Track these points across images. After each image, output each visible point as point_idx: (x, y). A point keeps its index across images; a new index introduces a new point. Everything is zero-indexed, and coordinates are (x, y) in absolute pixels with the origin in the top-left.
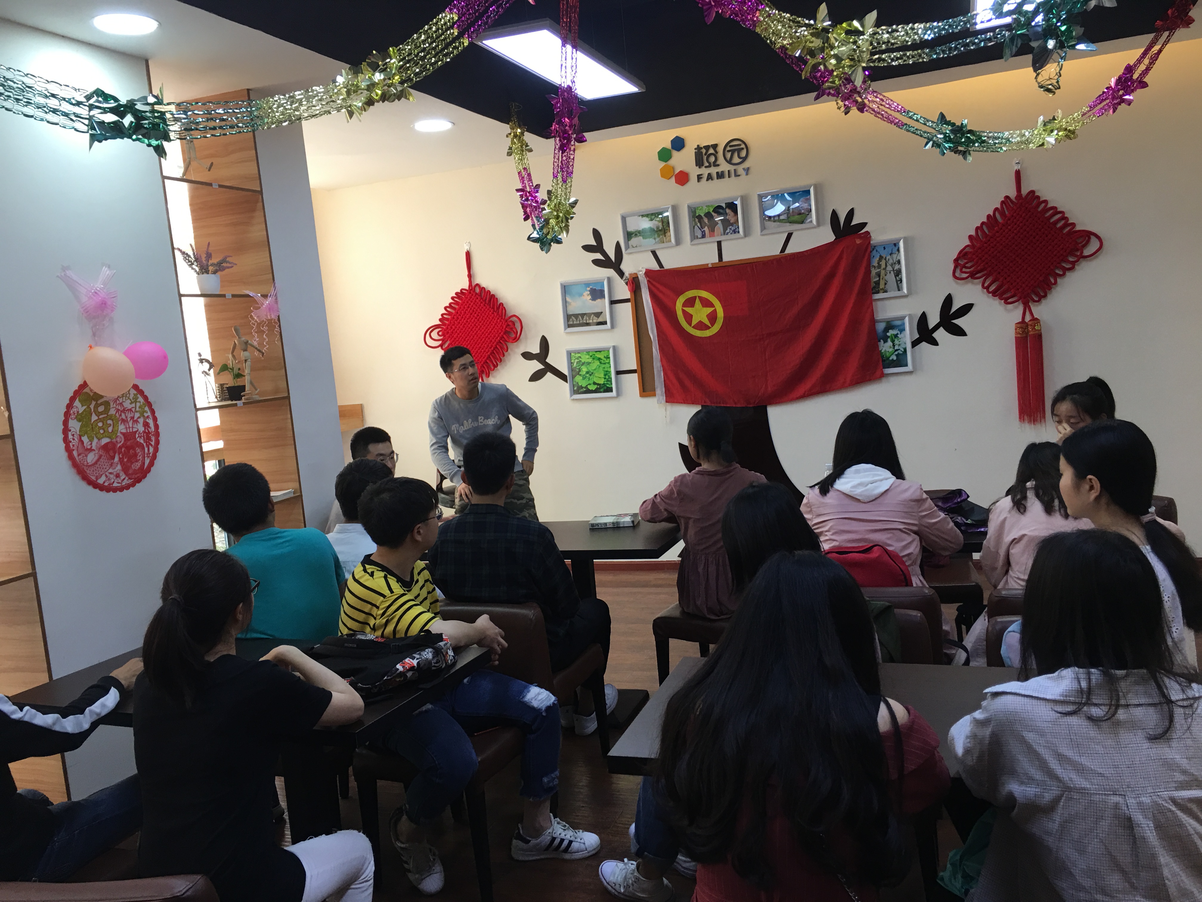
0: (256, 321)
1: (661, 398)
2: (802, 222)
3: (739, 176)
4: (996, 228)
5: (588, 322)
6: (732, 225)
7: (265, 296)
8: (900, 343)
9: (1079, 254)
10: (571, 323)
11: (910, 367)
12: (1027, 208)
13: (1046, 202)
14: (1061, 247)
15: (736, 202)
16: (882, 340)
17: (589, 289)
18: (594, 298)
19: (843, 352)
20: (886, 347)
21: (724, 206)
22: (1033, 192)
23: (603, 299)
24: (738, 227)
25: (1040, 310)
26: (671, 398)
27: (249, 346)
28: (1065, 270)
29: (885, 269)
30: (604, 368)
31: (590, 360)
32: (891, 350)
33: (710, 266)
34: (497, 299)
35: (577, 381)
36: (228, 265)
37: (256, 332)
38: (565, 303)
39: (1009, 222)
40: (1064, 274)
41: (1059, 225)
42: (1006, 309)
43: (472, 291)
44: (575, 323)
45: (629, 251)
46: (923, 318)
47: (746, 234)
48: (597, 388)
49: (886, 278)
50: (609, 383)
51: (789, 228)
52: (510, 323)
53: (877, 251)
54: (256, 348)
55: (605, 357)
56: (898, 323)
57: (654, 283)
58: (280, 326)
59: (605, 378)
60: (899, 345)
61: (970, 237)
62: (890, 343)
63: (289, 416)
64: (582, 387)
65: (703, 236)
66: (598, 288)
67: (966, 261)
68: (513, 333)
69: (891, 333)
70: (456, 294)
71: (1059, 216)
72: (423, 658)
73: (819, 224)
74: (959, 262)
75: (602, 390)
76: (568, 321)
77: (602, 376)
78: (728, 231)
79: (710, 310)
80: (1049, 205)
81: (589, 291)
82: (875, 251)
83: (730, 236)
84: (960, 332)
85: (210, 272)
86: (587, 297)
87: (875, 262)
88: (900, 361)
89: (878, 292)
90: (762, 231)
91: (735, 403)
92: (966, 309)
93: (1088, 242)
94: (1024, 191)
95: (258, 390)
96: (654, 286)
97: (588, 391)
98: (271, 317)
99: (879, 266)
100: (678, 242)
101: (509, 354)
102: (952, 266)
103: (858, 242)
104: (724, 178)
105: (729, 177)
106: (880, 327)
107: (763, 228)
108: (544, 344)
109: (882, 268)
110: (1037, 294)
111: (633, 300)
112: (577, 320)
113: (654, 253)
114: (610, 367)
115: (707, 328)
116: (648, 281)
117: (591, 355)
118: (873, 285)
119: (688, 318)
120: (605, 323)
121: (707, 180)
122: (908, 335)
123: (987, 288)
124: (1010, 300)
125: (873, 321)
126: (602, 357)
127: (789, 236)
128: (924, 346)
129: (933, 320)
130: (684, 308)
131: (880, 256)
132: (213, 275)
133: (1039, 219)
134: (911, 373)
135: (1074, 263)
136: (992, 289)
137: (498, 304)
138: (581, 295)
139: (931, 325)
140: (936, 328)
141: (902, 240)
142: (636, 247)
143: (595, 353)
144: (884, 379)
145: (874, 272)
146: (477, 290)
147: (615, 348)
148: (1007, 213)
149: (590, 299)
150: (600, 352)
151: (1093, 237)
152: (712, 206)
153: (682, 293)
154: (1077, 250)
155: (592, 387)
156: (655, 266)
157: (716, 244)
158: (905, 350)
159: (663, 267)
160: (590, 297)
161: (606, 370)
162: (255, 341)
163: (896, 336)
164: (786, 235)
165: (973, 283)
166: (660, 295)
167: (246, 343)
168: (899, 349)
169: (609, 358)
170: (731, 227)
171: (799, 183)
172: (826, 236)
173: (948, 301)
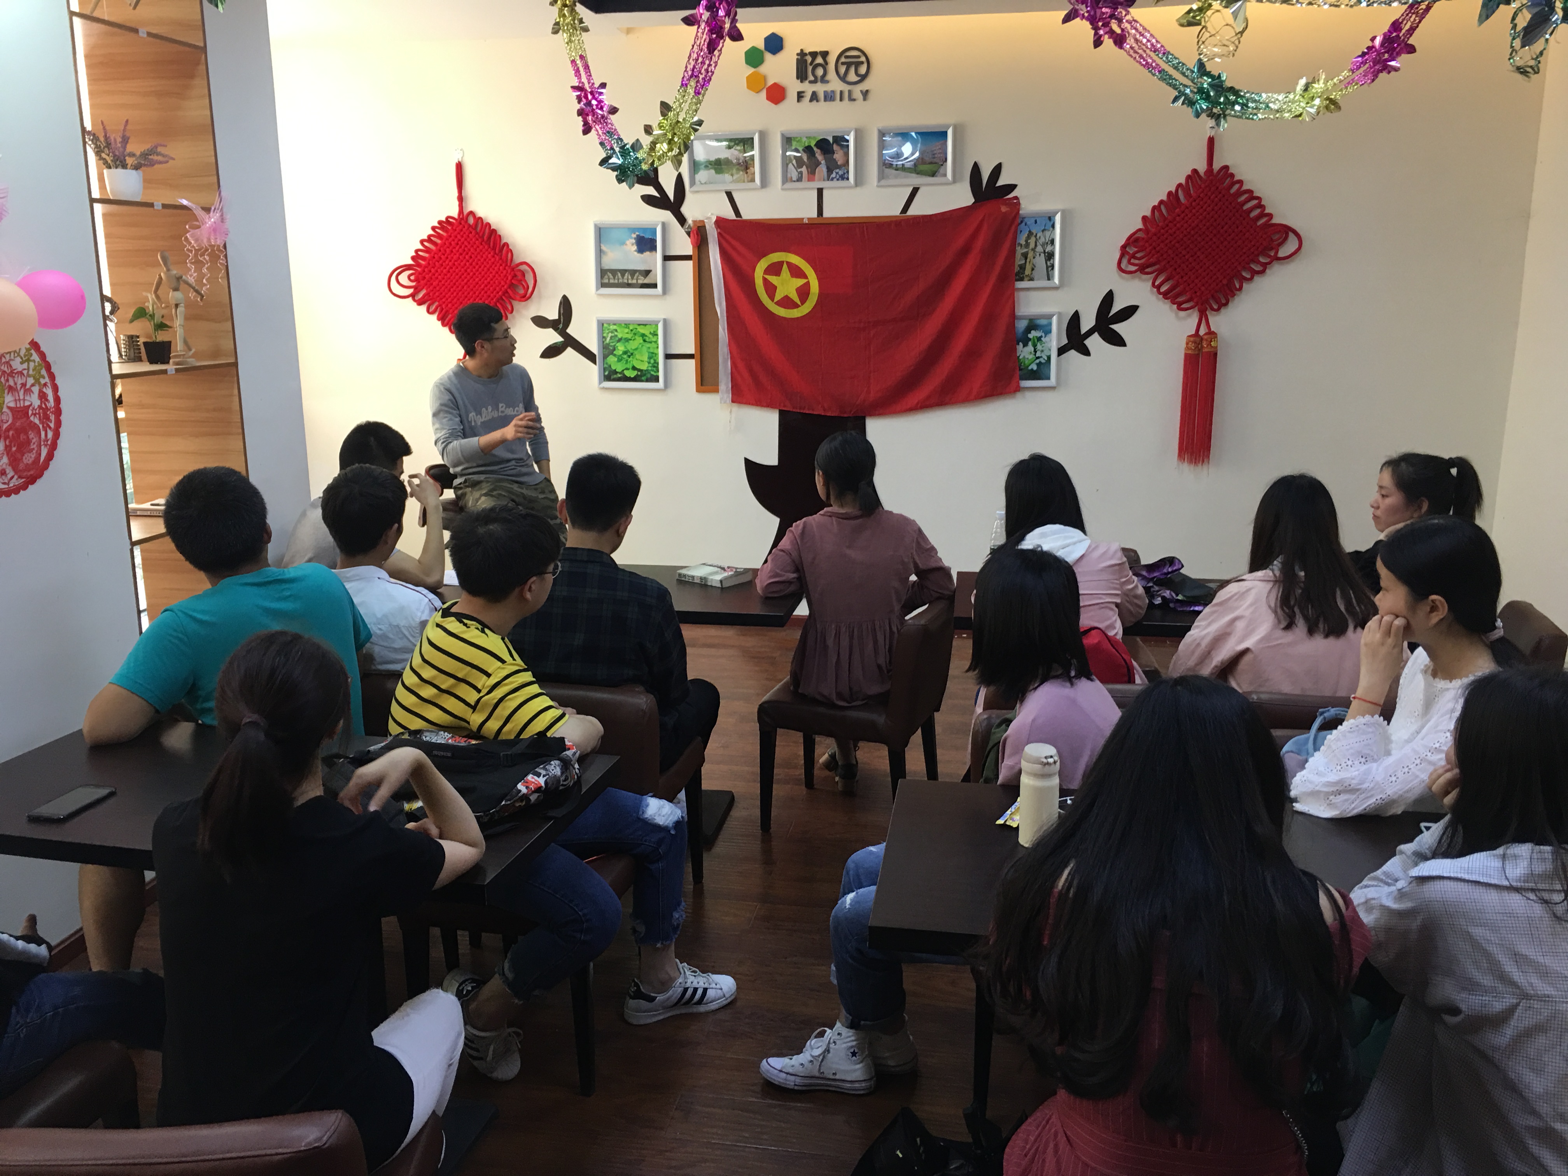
0: (193, 247)
1: (725, 396)
2: (933, 174)
3: (854, 100)
4: (1177, 210)
5: (630, 282)
6: (839, 167)
7: (207, 210)
8: (1043, 349)
9: (1272, 255)
10: (606, 281)
11: (1053, 381)
12: (1217, 188)
13: (1241, 182)
14: (1253, 243)
15: (846, 137)
16: (1020, 343)
17: (634, 236)
18: (641, 250)
19: (972, 354)
20: (1025, 353)
21: (831, 140)
22: (1226, 168)
23: (654, 253)
24: (848, 172)
25: (1220, 322)
26: (739, 396)
27: (181, 282)
28: (1255, 273)
29: (1034, 250)
30: (649, 348)
31: (629, 336)
32: (1031, 357)
33: (805, 221)
34: (500, 236)
35: (609, 363)
36: (159, 158)
37: (191, 263)
38: (600, 253)
39: (1194, 204)
40: (1251, 279)
41: (1254, 214)
42: (1177, 315)
43: (463, 222)
44: (612, 281)
45: (695, 188)
46: (1075, 319)
47: (858, 183)
48: (637, 375)
49: (1034, 261)
50: (655, 369)
51: (916, 180)
52: (519, 274)
53: (1026, 224)
54: (194, 288)
55: (650, 333)
56: (1043, 322)
57: (728, 237)
58: (226, 256)
59: (649, 363)
60: (1042, 351)
61: (1144, 218)
62: (1030, 348)
63: (236, 392)
64: (615, 372)
65: (800, 179)
66: (648, 236)
67: (1136, 249)
68: (521, 287)
69: (1033, 334)
70: (440, 222)
71: (1255, 202)
72: (550, 774)
73: (955, 180)
74: (1127, 249)
75: (643, 378)
76: (602, 277)
77: (646, 358)
78: (834, 175)
79: (801, 282)
80: (1245, 187)
81: (635, 239)
82: (1023, 224)
83: (835, 183)
84: (1117, 340)
85: (129, 166)
86: (631, 247)
87: (1022, 240)
88: (1040, 372)
89: (1022, 279)
90: (879, 180)
91: (824, 410)
92: (1129, 312)
93: (1286, 239)
94: (1216, 166)
95: (193, 350)
96: (727, 241)
97: (626, 379)
98: (216, 242)
99: (1027, 245)
100: (764, 184)
101: (514, 317)
102: (1117, 255)
103: (1004, 209)
104: (834, 100)
105: (841, 100)
106: (1021, 325)
107: (881, 176)
108: (566, 306)
109: (1031, 247)
110: (1218, 301)
111: (696, 258)
112: (614, 278)
113: (729, 195)
114: (658, 347)
115: (796, 306)
116: (719, 234)
117: (631, 328)
118: (1017, 269)
119: (771, 289)
120: (655, 286)
121: (811, 101)
122: (1055, 339)
123: (1158, 288)
124: (1184, 306)
125: (1013, 317)
126: (647, 332)
127: (915, 191)
128: (1073, 355)
129: (1088, 322)
130: (767, 277)
131: (1030, 232)
132: (134, 171)
133: (1231, 204)
134: (1052, 388)
135: (1265, 266)
136: (1163, 289)
137: (502, 244)
138: (623, 243)
139: (1084, 329)
140: (1090, 333)
141: (1059, 213)
142: (705, 183)
143: (638, 327)
144: (1019, 395)
145: (1020, 251)
146: (471, 221)
147: (666, 322)
148: (1192, 192)
149: (635, 251)
150: (645, 325)
151: (1291, 235)
152: (814, 138)
153: (764, 255)
154: (1272, 249)
155: (631, 374)
156: (730, 215)
157: (816, 192)
158: (1049, 358)
159: (741, 216)
160: (635, 248)
161: (651, 350)
162: (191, 276)
163: (1039, 339)
164: (911, 189)
165: (1140, 279)
166: (734, 254)
167: (179, 279)
168: (1041, 357)
169: (657, 335)
170: (837, 170)
171: (931, 120)
172: (963, 198)
173: (1109, 298)
